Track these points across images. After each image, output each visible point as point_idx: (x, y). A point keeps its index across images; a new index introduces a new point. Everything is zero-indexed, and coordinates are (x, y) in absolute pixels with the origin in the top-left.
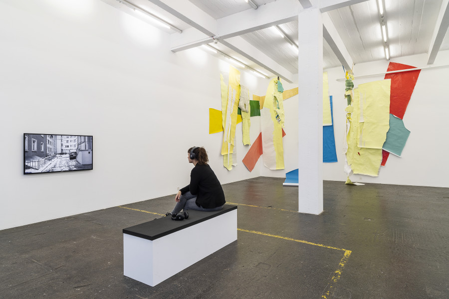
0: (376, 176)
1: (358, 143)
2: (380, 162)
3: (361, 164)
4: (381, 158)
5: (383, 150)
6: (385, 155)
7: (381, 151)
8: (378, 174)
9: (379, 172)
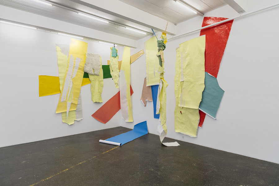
0: (195, 136)
1: (180, 102)
2: (198, 122)
3: (183, 123)
4: (198, 118)
5: (200, 111)
6: (202, 115)
7: (198, 112)
8: (197, 135)
9: (197, 132)
